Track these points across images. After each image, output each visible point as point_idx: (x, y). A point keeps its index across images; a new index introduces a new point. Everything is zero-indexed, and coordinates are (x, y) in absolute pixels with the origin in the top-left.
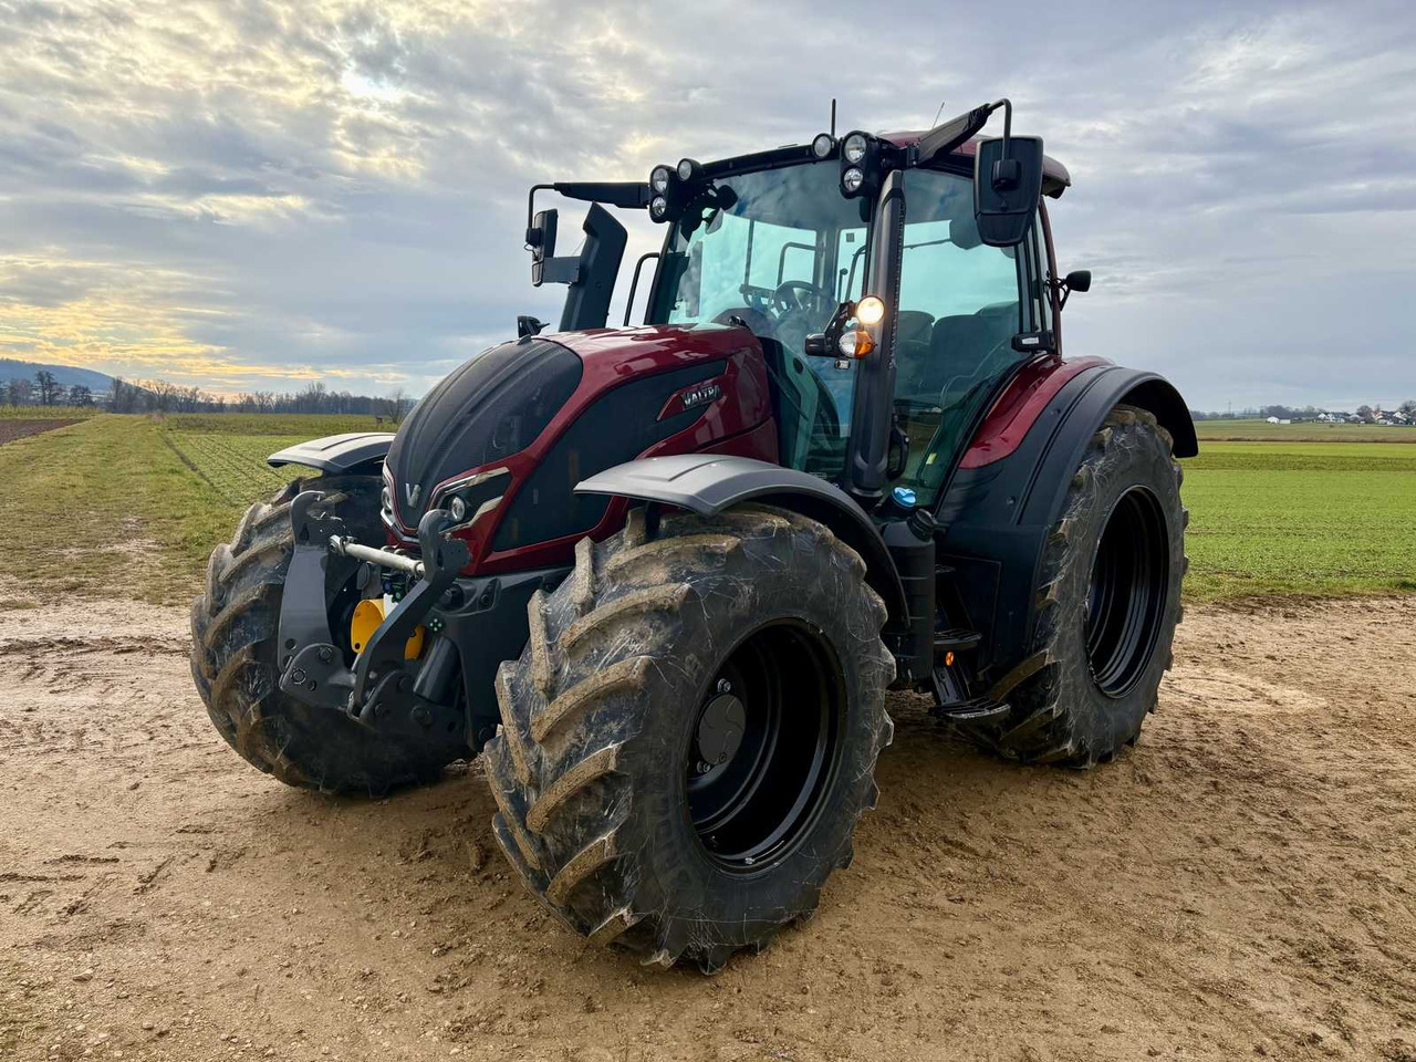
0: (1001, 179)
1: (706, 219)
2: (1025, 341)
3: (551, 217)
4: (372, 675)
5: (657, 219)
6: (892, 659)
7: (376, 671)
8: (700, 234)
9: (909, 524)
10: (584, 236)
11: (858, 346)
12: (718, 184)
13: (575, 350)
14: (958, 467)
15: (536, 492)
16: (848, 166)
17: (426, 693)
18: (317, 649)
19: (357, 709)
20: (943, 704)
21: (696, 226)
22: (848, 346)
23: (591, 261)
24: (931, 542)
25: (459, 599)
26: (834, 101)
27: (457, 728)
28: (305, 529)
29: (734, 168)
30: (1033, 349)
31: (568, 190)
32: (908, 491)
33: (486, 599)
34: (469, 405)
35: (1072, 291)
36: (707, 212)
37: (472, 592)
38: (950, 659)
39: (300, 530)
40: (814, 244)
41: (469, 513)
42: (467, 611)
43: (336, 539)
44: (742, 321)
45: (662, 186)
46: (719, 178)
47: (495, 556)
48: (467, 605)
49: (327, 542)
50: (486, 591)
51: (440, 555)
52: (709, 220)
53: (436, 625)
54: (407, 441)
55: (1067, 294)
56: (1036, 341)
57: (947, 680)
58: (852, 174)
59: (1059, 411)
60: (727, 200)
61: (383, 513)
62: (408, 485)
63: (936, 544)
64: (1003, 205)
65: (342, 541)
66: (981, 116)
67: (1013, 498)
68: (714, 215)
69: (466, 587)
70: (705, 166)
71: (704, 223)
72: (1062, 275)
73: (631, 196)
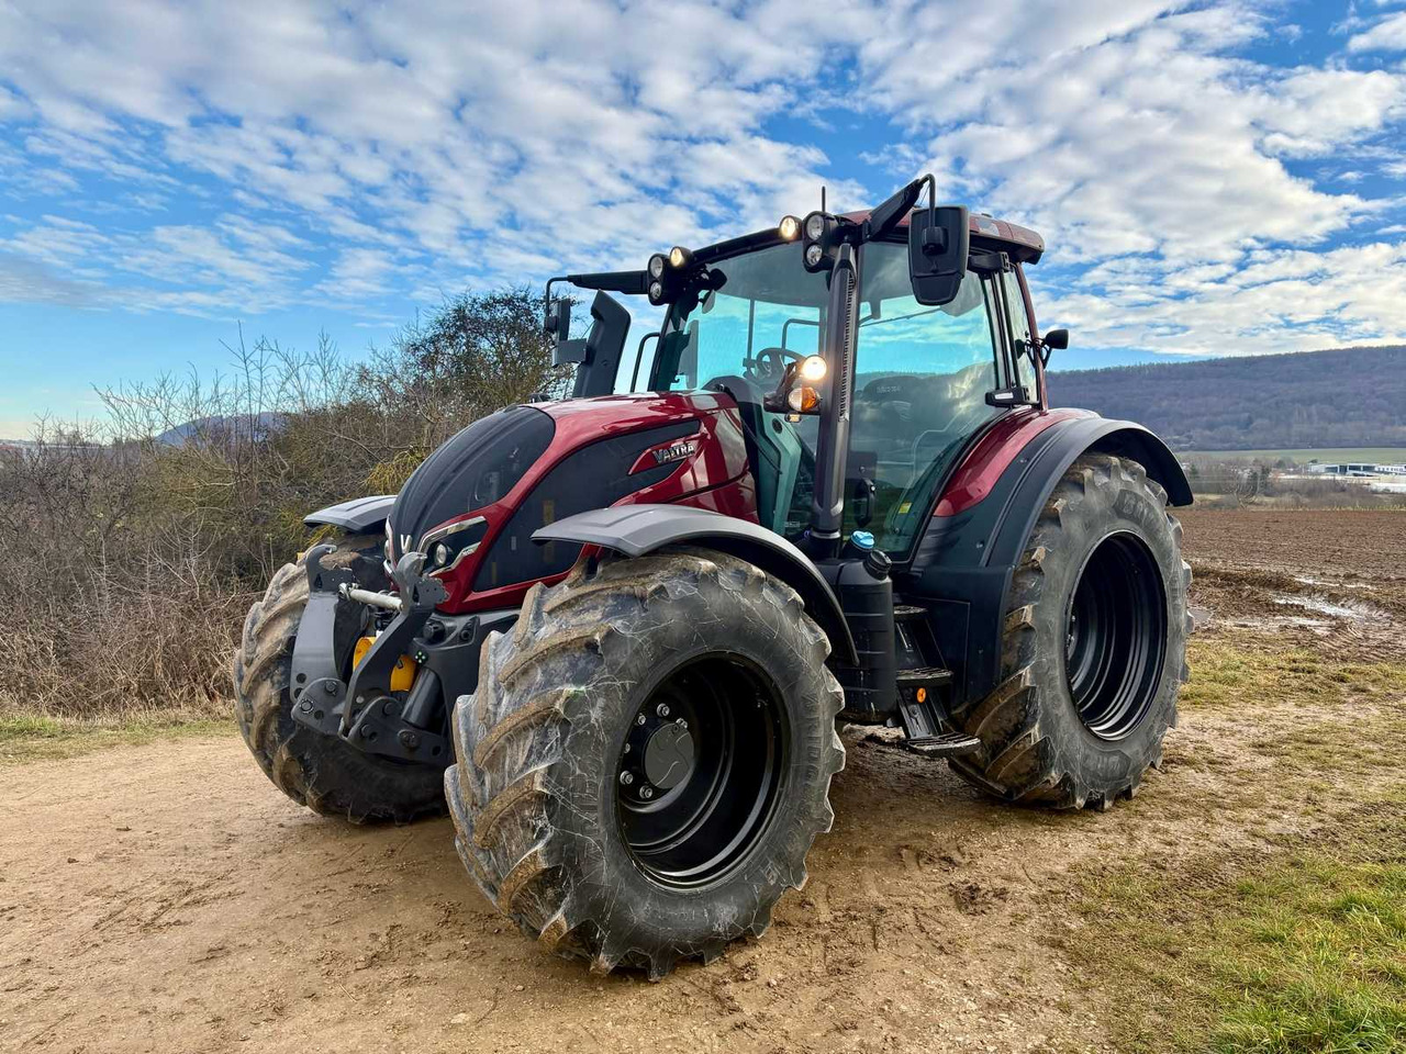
0: (928, 244)
1: (701, 300)
2: (998, 397)
3: (566, 305)
4: (360, 700)
5: (656, 302)
6: (839, 688)
7: (363, 696)
8: (696, 314)
9: (865, 564)
10: (591, 319)
11: (805, 400)
12: (710, 268)
13: (551, 414)
14: (932, 515)
15: (514, 539)
16: (810, 243)
17: (413, 719)
18: (325, 681)
19: (346, 731)
20: (912, 738)
21: (693, 306)
22: (796, 401)
23: (598, 341)
24: (888, 580)
25: (440, 636)
26: (824, 189)
27: (441, 752)
28: (319, 578)
29: (720, 253)
30: (1008, 404)
31: (581, 281)
32: (866, 534)
33: (466, 635)
34: (455, 463)
35: (1053, 350)
36: (702, 294)
37: (452, 629)
38: (921, 695)
39: (314, 579)
40: (818, 320)
41: (450, 559)
42: (448, 645)
43: (343, 586)
44: (726, 388)
45: (658, 272)
46: (711, 263)
47: (475, 596)
48: (449, 639)
49: (336, 590)
50: (466, 627)
51: (415, 591)
52: (703, 301)
53: (420, 657)
54: (403, 502)
55: (1049, 353)
56: (1010, 396)
57: (919, 716)
58: (814, 249)
59: (1029, 460)
60: (717, 281)
61: (385, 563)
62: (402, 536)
63: (893, 583)
64: (934, 267)
65: (348, 587)
66: (914, 190)
67: (982, 542)
68: (707, 296)
69: (449, 624)
70: (694, 252)
71: (700, 304)
72: (1042, 334)
73: (633, 283)
